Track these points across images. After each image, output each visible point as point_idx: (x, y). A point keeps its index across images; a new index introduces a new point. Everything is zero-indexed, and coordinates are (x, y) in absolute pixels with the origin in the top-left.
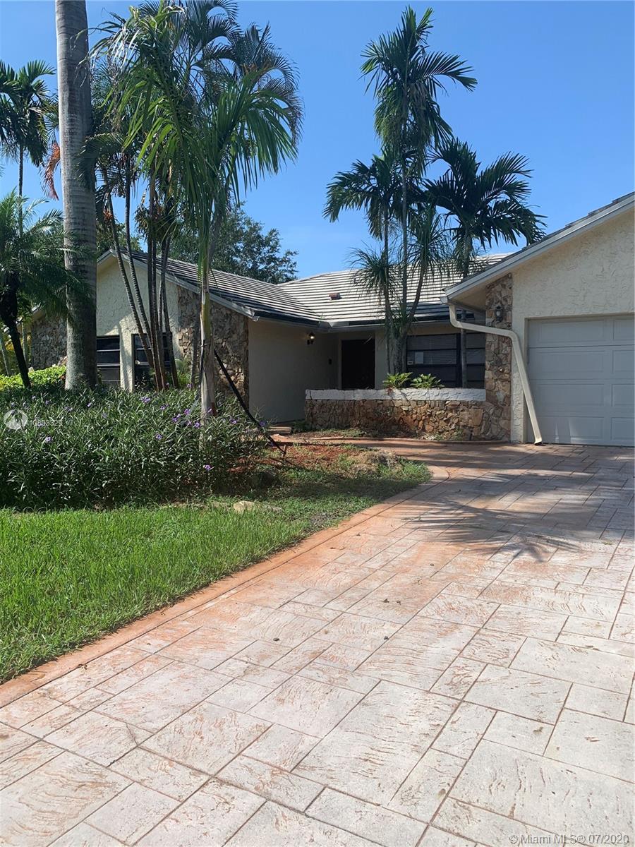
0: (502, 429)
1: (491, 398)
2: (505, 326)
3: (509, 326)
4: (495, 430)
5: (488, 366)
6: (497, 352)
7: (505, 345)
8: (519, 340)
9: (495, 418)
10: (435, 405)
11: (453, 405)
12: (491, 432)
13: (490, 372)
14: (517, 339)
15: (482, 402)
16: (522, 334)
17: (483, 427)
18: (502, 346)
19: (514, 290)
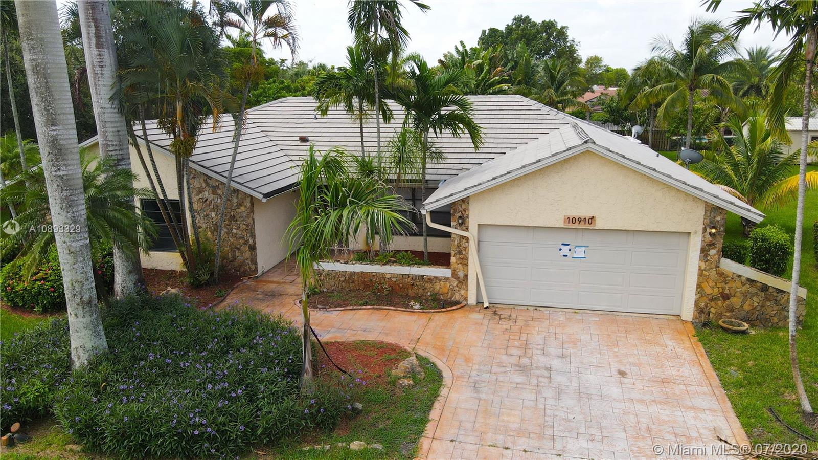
0: (462, 296)
1: (454, 275)
2: (464, 228)
3: (467, 229)
4: (457, 297)
5: (453, 253)
6: (459, 246)
7: (464, 241)
8: (474, 240)
9: (458, 289)
10: (416, 278)
11: (428, 279)
12: (455, 298)
13: (454, 258)
14: (473, 239)
15: (449, 278)
16: (476, 234)
17: (449, 294)
18: (462, 241)
19: (470, 205)
